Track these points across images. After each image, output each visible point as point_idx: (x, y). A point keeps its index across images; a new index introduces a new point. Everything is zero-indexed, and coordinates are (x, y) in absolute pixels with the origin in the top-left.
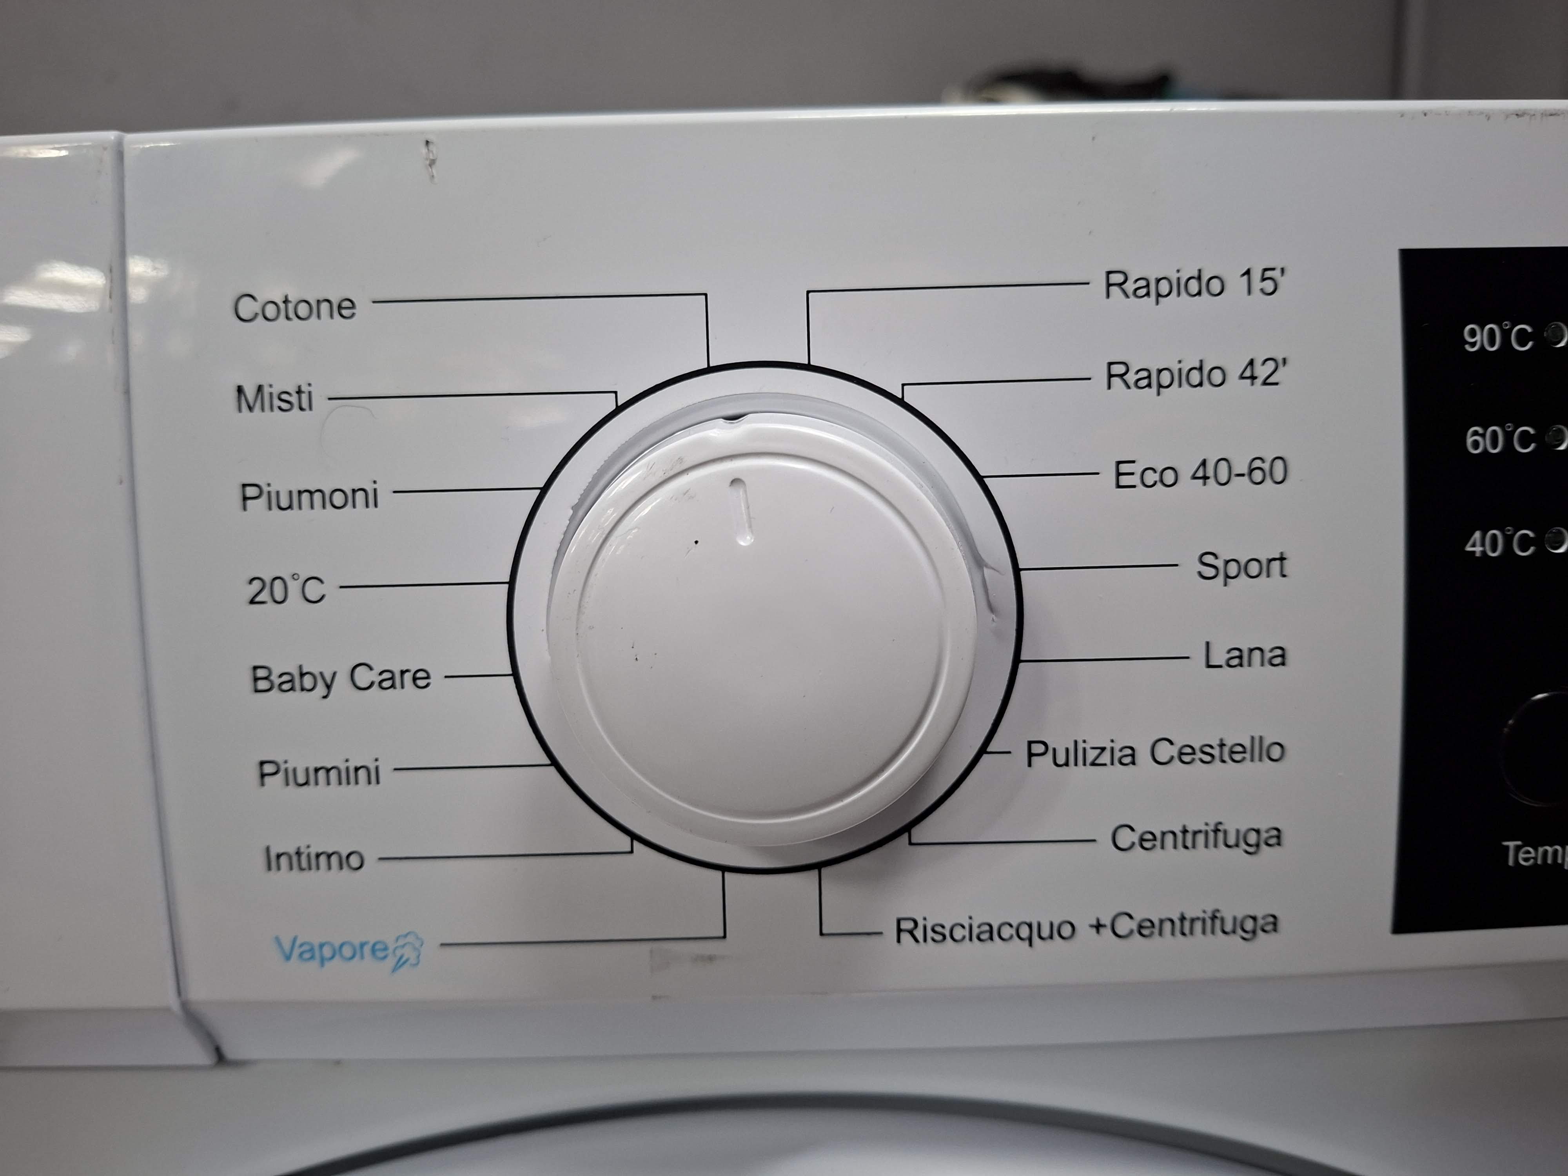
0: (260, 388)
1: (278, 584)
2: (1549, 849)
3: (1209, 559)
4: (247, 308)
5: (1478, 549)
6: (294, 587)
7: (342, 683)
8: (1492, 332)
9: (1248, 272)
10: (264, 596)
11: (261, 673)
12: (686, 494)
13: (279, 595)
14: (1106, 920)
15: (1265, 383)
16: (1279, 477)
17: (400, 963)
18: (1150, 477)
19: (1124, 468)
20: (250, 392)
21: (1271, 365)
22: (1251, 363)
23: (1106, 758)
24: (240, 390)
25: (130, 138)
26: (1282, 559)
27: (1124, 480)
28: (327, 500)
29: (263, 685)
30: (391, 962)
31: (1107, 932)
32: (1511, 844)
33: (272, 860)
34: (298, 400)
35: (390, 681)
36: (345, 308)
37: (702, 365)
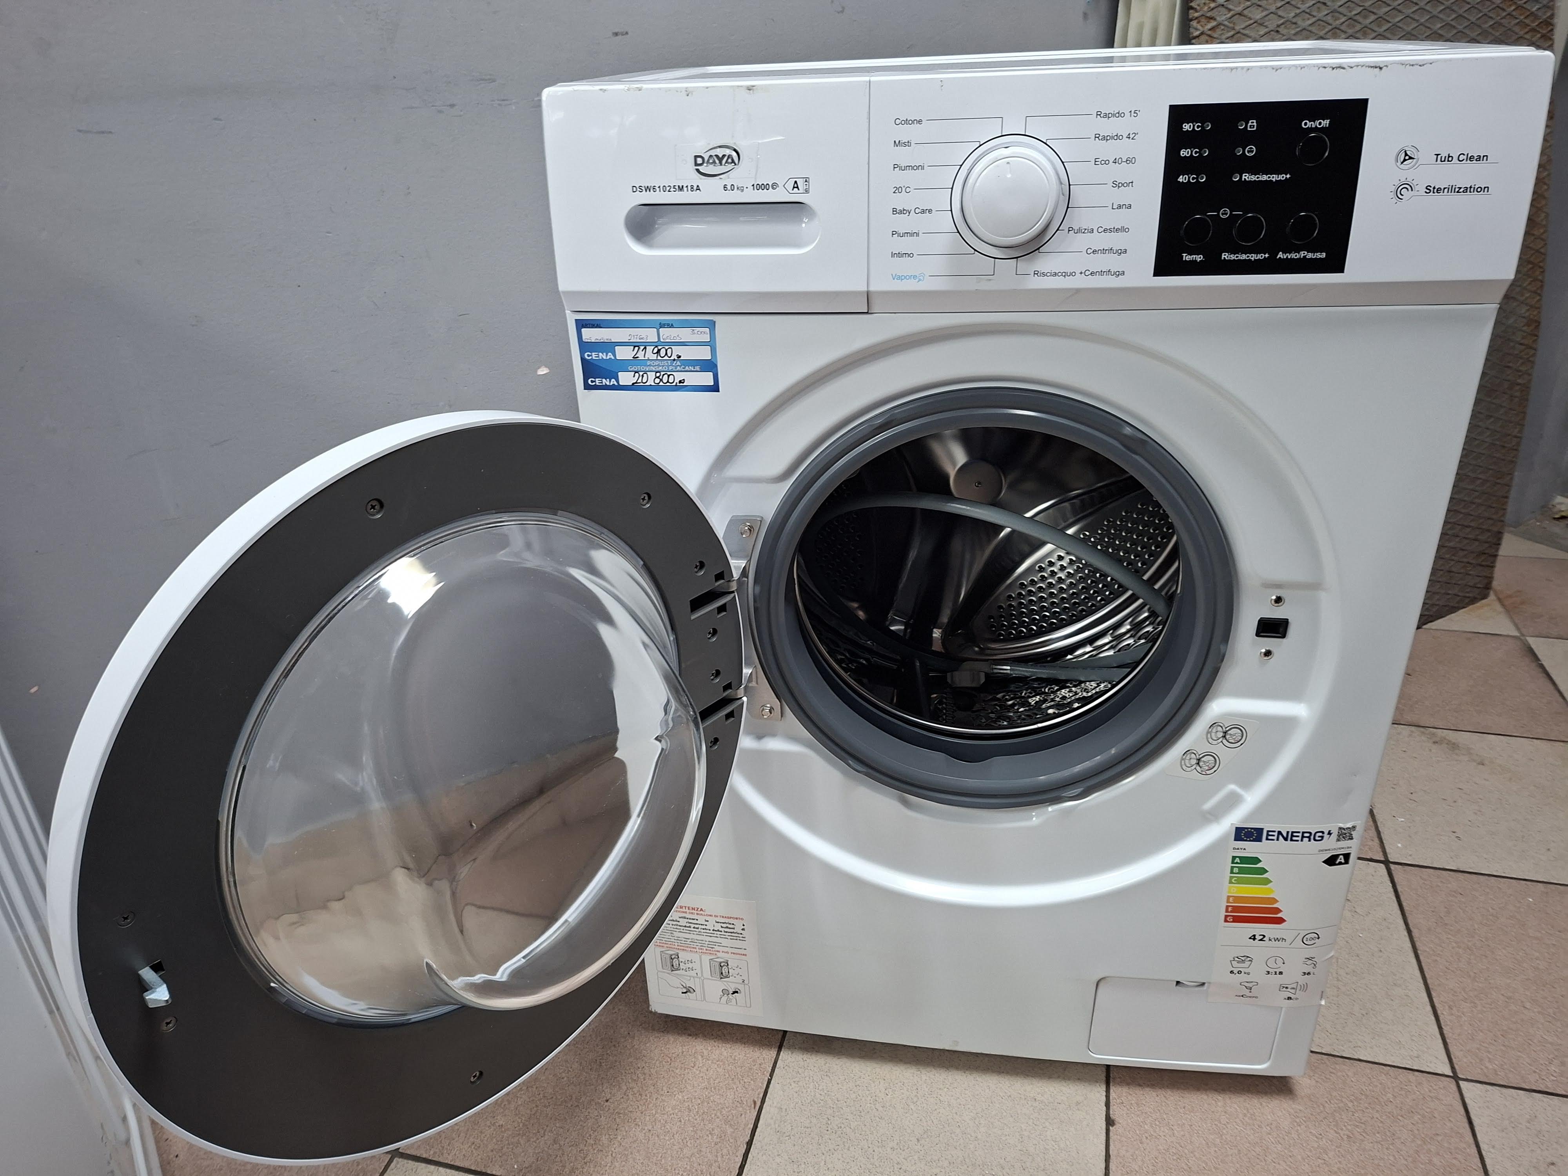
0: (899, 141)
1: (900, 189)
2: (1194, 256)
3: (1115, 182)
4: (898, 122)
5: (1181, 180)
6: (904, 189)
7: (913, 212)
8: (1190, 126)
9: (1131, 112)
10: (897, 191)
11: (895, 210)
12: (998, 166)
13: (900, 191)
14: (1083, 272)
15: (1132, 139)
16: (1133, 162)
17: (920, 280)
18: (1103, 162)
19: (1097, 160)
20: (897, 142)
21: (1134, 135)
22: (1129, 134)
23: (1086, 231)
24: (895, 142)
25: (873, 79)
26: (1132, 182)
27: (1097, 163)
28: (913, 168)
29: (895, 213)
30: (917, 280)
31: (1083, 274)
32: (1185, 255)
33: (893, 255)
34: (908, 144)
35: (923, 212)
36: (920, 122)
37: (1000, 135)
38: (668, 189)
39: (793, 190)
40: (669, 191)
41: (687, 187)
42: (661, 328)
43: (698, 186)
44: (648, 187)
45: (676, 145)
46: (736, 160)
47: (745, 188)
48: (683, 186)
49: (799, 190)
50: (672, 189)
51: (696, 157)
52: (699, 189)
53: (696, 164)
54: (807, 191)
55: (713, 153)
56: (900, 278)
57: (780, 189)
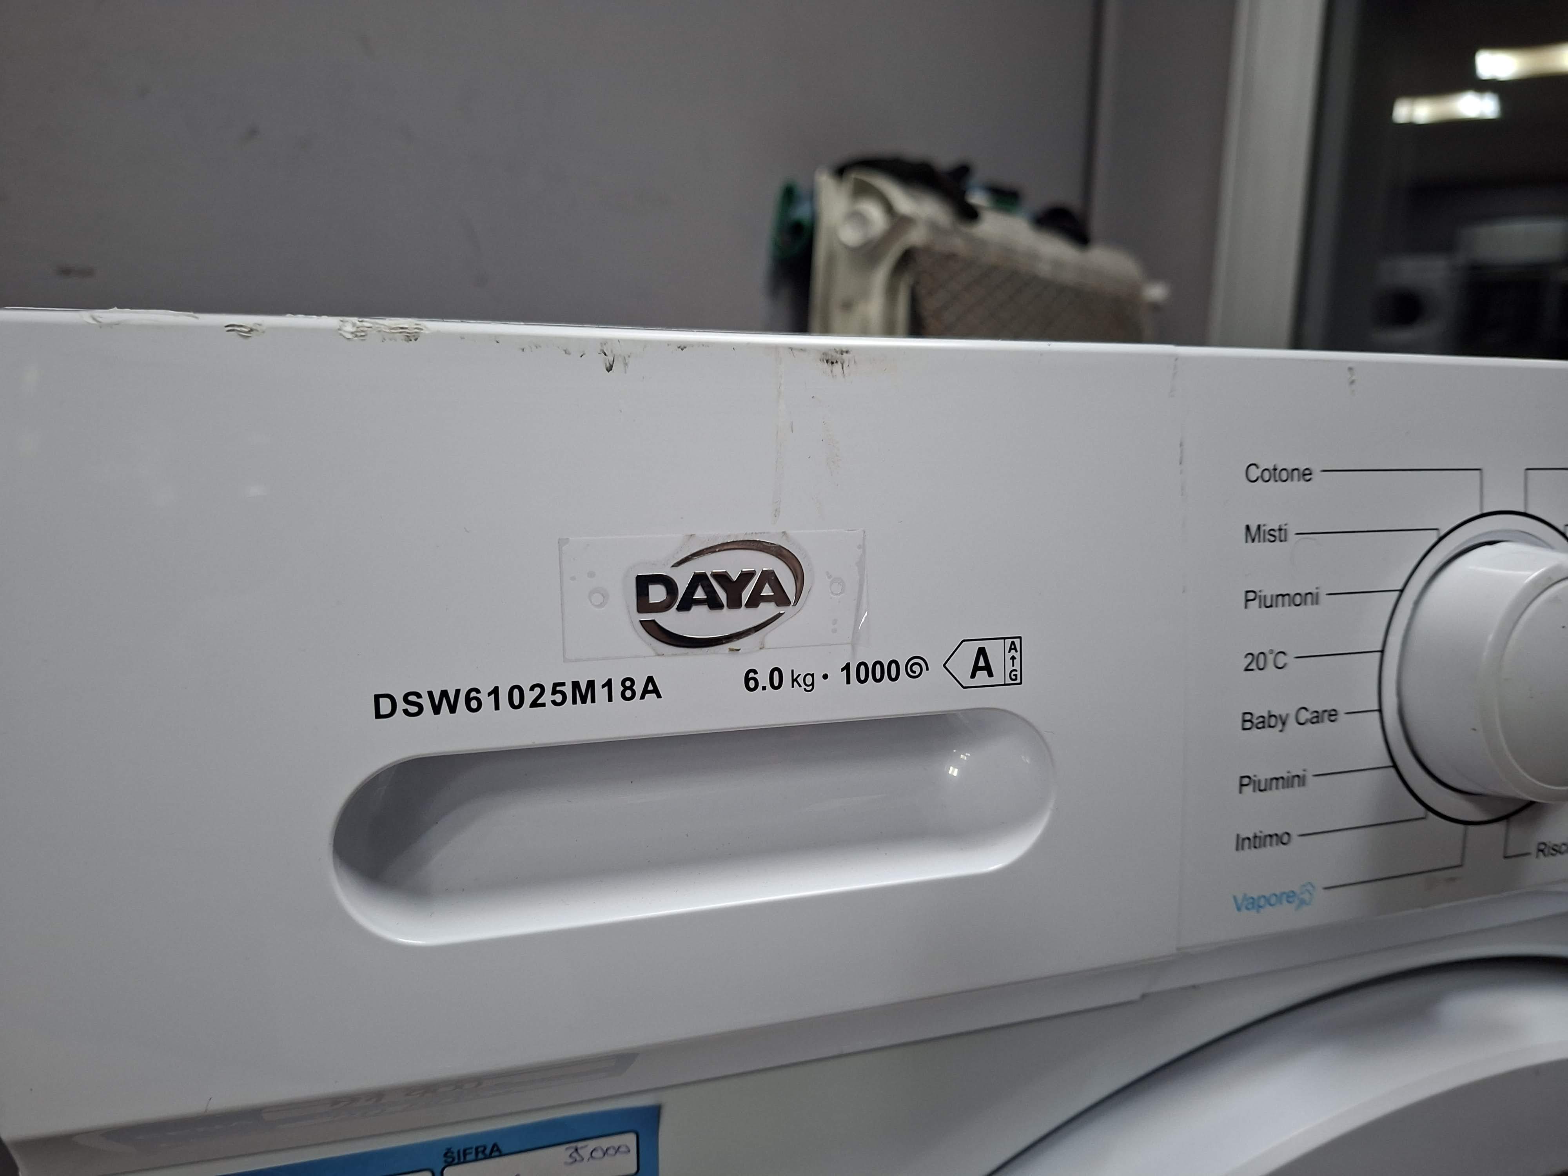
0: (1259, 527)
1: (1261, 657)
4: (1254, 473)
6: (1271, 657)
7: (1292, 721)
10: (1253, 666)
11: (1248, 717)
13: (1262, 665)
17: (1303, 902)
20: (1253, 529)
24: (1248, 528)
28: (1292, 601)
29: (1248, 725)
30: (1295, 904)
33: (1241, 843)
34: (1278, 535)
35: (1317, 718)
36: (1306, 475)
37: (1478, 513)
38: (530, 697)
39: (973, 676)
40: (534, 704)
41: (609, 684)
42: (449, 1164)
43: (650, 680)
44: (444, 694)
45: (562, 542)
46: (789, 588)
47: (818, 678)
48: (591, 684)
49: (990, 674)
50: (547, 698)
51: (643, 583)
52: (656, 691)
53: (643, 605)
54: (1015, 679)
55: (709, 565)
56: (1254, 904)
57: (934, 675)
